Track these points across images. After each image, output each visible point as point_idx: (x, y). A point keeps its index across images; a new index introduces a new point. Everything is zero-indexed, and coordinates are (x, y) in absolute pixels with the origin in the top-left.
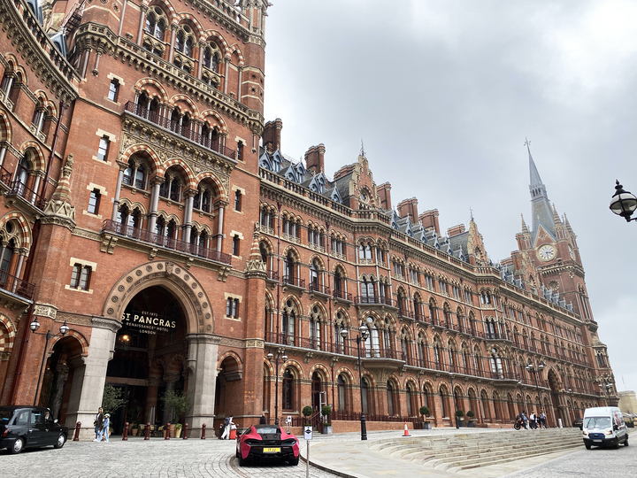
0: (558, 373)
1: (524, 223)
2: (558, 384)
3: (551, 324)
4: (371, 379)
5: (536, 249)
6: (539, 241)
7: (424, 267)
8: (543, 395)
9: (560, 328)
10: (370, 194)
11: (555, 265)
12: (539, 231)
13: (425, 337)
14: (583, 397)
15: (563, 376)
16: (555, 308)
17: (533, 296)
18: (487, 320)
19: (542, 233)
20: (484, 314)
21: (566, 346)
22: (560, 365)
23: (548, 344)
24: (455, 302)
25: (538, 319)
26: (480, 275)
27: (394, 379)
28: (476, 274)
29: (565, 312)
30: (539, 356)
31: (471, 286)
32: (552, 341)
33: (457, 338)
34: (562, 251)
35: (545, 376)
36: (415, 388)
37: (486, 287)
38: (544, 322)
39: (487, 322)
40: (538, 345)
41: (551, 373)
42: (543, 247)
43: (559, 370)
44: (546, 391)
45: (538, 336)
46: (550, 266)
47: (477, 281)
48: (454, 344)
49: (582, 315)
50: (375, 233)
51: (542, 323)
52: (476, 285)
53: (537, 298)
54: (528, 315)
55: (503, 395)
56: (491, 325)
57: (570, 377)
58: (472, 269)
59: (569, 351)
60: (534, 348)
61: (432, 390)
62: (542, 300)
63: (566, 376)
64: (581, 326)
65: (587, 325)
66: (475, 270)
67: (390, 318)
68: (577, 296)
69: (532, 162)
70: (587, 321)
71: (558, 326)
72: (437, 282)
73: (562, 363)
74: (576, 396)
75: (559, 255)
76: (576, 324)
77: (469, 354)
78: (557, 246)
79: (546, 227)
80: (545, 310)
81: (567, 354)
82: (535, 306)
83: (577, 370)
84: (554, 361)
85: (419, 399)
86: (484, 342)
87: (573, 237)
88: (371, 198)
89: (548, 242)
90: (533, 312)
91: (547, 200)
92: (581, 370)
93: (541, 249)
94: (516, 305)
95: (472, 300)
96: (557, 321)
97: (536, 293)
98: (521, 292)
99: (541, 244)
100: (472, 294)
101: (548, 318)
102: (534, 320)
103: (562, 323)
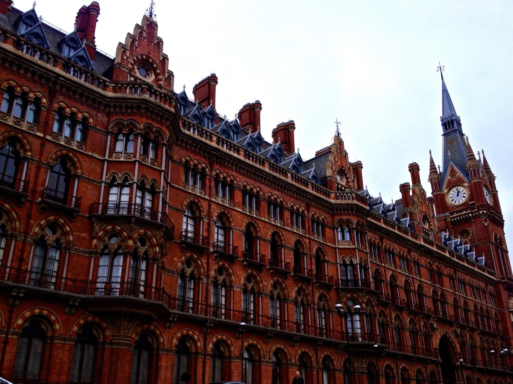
0: (455, 341)
1: (432, 162)
2: (456, 354)
3: (451, 278)
4: (103, 331)
5: (446, 191)
6: (449, 181)
7: (241, 181)
8: (430, 368)
9: (465, 284)
10: (155, 70)
11: (466, 210)
12: (449, 170)
13: (229, 275)
14: (491, 373)
15: (462, 345)
16: (459, 258)
17: (425, 241)
18: (344, 261)
19: (453, 173)
20: (341, 254)
21: (472, 307)
22: (459, 331)
23: (444, 303)
24: (292, 233)
25: (431, 271)
26: (339, 201)
27: (154, 333)
28: (333, 201)
29: (473, 264)
30: (427, 317)
31: (322, 216)
32: (450, 300)
33: (289, 281)
34: (475, 193)
35: (436, 342)
36: (196, 347)
37: (345, 218)
38: (440, 274)
39: (344, 264)
40: (428, 303)
41: (445, 340)
42: (454, 189)
43: (457, 336)
44: (433, 362)
45: (429, 291)
46: (461, 211)
47: (333, 210)
48: (283, 289)
49: (497, 272)
50: (141, 116)
51: (437, 276)
52: (333, 215)
53: (431, 244)
54: (417, 263)
55: (361, 365)
56: (349, 268)
57: (473, 346)
58: (328, 196)
59: (476, 314)
60: (421, 305)
61: (230, 352)
62: (438, 247)
63: (468, 345)
64: (495, 284)
65: (503, 284)
66: (332, 196)
67: (150, 239)
68: (492, 248)
69: (445, 91)
70: (503, 278)
71: (462, 282)
72: (264, 204)
73: (463, 327)
74: (479, 370)
75: (471, 198)
76: (487, 281)
77: (308, 305)
78: (470, 188)
79: (457, 165)
80: (442, 259)
81: (472, 317)
82: (428, 253)
83: (485, 338)
84: (451, 324)
85: (200, 366)
86: (337, 290)
87: (492, 178)
88: (157, 75)
89: (459, 183)
90: (423, 261)
91: (462, 135)
92: (491, 339)
93: (451, 192)
94: (397, 248)
95: (324, 235)
96: (460, 275)
97: (431, 238)
98: (407, 233)
99: (451, 186)
100: (324, 226)
101: (446, 271)
102: (424, 271)
103: (467, 278)
